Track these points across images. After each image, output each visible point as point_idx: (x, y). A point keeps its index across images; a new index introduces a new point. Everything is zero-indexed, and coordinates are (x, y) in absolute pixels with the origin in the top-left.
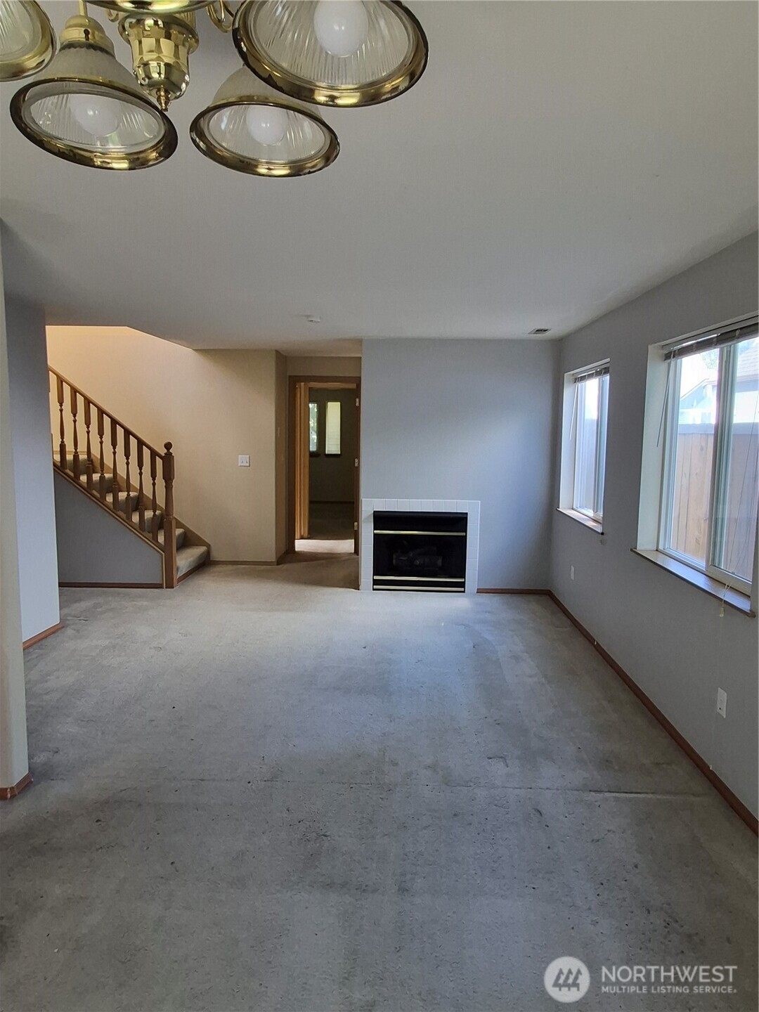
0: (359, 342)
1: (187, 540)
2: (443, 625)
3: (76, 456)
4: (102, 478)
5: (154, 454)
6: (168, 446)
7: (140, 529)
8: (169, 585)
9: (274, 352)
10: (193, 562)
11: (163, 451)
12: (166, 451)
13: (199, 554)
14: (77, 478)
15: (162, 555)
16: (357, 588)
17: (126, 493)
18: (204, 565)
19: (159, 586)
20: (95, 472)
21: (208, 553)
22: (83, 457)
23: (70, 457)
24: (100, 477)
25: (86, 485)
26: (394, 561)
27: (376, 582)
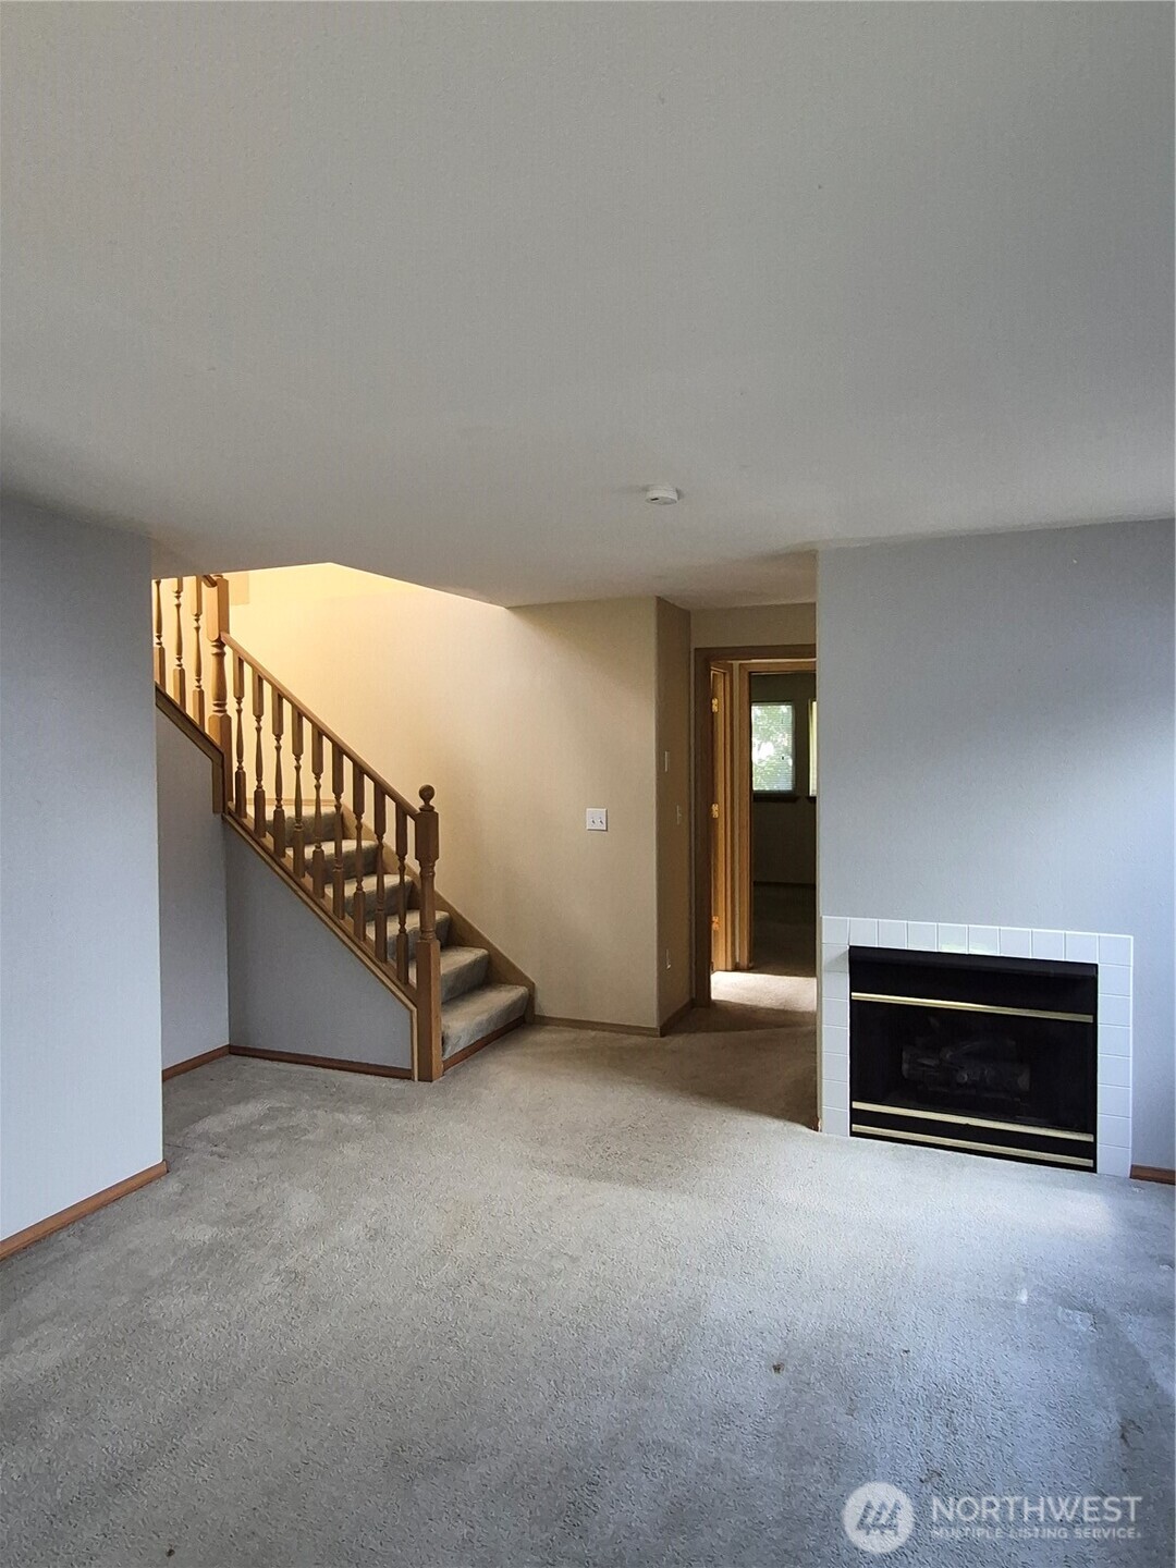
0: (806, 558)
1: (490, 974)
2: (1024, 1298)
3: (279, 813)
4: (318, 853)
5: (403, 810)
6: (426, 793)
7: (376, 956)
8: (427, 1076)
9: (654, 602)
10: (489, 1021)
11: (417, 803)
12: (422, 803)
13: (509, 1002)
14: (279, 852)
15: (411, 1011)
16: (813, 1123)
17: (356, 885)
18: (519, 1023)
19: (403, 1075)
20: (346, 837)
21: (529, 1001)
22: (289, 811)
23: (269, 814)
24: (314, 852)
25: (291, 868)
26: (905, 1066)
27: (857, 1117)
